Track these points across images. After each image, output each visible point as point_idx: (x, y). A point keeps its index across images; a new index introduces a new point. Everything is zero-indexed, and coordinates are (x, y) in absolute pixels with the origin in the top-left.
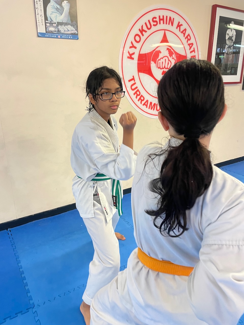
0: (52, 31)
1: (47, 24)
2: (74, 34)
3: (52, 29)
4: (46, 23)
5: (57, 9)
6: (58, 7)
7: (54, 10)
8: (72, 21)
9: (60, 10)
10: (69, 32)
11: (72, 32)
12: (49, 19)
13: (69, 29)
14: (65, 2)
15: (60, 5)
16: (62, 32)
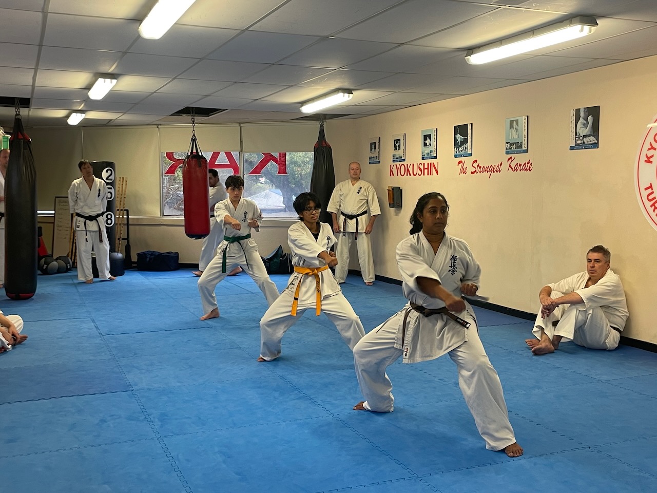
0: (579, 144)
1: (577, 139)
2: (595, 143)
3: (579, 142)
4: (576, 137)
5: (584, 124)
6: (585, 122)
7: (582, 126)
8: (594, 133)
9: (585, 125)
10: (591, 142)
11: (593, 142)
12: (578, 134)
13: (591, 140)
14: (590, 116)
15: (586, 120)
16: (586, 143)
